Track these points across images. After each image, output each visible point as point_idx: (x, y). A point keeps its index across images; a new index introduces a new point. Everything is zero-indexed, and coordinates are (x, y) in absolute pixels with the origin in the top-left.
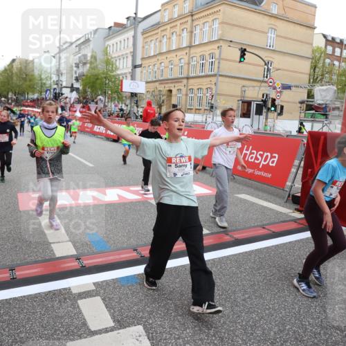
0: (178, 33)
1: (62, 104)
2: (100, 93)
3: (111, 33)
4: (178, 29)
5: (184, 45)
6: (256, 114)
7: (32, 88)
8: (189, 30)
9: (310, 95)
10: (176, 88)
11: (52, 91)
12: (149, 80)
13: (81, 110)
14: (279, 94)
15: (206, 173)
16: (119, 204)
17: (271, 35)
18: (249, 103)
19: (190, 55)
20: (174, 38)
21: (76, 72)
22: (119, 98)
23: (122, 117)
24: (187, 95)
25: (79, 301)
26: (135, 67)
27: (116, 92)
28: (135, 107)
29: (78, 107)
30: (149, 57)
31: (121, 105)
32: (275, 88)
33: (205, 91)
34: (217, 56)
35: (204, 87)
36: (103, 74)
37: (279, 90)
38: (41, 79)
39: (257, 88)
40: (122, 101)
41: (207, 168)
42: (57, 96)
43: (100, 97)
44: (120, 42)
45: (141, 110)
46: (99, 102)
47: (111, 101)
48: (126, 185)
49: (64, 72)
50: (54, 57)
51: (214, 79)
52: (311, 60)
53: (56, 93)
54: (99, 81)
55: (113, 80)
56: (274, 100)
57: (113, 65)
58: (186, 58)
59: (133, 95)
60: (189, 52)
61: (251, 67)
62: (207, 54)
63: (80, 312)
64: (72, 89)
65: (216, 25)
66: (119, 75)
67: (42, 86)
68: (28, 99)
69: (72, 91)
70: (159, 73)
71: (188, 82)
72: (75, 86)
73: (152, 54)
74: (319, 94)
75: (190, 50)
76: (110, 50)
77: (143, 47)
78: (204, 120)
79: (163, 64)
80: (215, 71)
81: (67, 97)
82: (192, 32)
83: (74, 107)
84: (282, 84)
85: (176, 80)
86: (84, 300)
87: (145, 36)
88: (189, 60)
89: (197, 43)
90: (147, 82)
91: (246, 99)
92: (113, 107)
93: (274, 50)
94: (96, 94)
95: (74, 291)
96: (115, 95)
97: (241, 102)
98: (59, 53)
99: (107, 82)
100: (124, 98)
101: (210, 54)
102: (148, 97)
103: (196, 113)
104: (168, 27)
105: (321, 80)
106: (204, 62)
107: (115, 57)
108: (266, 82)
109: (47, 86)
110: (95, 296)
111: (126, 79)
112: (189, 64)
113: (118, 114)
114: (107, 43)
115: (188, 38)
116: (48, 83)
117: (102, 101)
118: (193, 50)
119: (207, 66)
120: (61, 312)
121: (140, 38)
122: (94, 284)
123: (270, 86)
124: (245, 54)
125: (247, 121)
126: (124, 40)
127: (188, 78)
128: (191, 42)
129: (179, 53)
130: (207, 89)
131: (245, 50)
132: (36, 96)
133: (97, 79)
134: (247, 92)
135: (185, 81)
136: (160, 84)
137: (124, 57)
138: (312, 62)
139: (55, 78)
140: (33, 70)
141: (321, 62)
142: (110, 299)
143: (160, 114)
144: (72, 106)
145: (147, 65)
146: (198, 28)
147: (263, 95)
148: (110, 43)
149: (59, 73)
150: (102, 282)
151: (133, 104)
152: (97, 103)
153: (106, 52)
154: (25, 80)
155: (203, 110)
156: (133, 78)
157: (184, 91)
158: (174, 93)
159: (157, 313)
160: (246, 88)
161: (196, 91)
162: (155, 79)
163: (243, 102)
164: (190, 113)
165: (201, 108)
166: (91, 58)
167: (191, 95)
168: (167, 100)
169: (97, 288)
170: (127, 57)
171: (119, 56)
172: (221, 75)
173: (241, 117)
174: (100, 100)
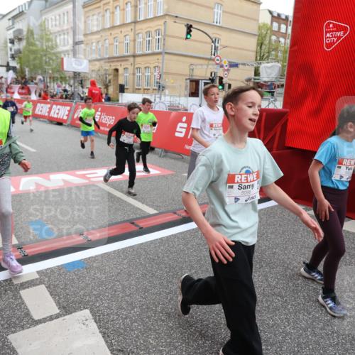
0: (122, 8)
2: (40, 72)
3: (48, 6)
4: (121, 3)
5: (129, 21)
8: (133, 4)
9: (257, 73)
10: (123, 67)
12: (94, 59)
14: (226, 72)
15: (155, 154)
17: (218, 11)
18: (197, 82)
19: (135, 31)
20: (118, 12)
21: (11, 50)
22: (61, 78)
23: (66, 98)
24: (134, 74)
25: (21, 292)
26: (76, 43)
27: (58, 71)
28: (80, 88)
29: (16, 88)
30: (92, 33)
31: (64, 85)
32: (222, 66)
33: (153, 70)
34: (163, 32)
35: (152, 66)
36: (43, 51)
37: (226, 68)
39: (206, 67)
40: (66, 81)
41: (156, 149)
44: (59, 15)
45: (86, 91)
46: (39, 83)
47: (54, 80)
48: (72, 170)
51: (160, 57)
52: (257, 37)
55: (54, 58)
56: (221, 79)
57: (52, 42)
58: (132, 34)
59: (76, 74)
60: (135, 28)
61: (199, 45)
62: (153, 30)
63: (23, 303)
64: (8, 68)
66: (60, 53)
69: (8, 70)
70: (103, 51)
71: (134, 62)
72: (11, 65)
73: (95, 29)
74: (264, 72)
75: (135, 26)
76: (48, 24)
77: (85, 22)
79: (107, 41)
82: (136, 6)
84: (229, 62)
85: (122, 58)
86: (27, 290)
87: (86, 10)
88: (135, 37)
89: (142, 18)
90: (90, 61)
91: (195, 78)
92: (55, 88)
93: (221, 27)
94: (35, 74)
95: (16, 282)
96: (57, 75)
97: (188, 81)
99: (47, 60)
100: (68, 78)
101: (156, 31)
102: (93, 77)
103: (144, 93)
105: (268, 57)
106: (151, 38)
107: (55, 33)
108: (213, 60)
110: (39, 285)
111: (68, 57)
112: (134, 40)
113: (62, 96)
114: (44, 17)
115: (133, 12)
118: (139, 26)
119: (154, 44)
122: (38, 272)
123: (217, 64)
124: (191, 31)
125: (195, 100)
126: (64, 14)
127: (134, 56)
128: (135, 17)
129: (124, 29)
130: (155, 67)
131: (191, 26)
134: (195, 70)
135: (131, 59)
136: (105, 62)
137: (63, 32)
138: (258, 40)
141: (268, 39)
142: (55, 286)
143: (107, 94)
146: (143, 2)
147: (211, 74)
148: (47, 16)
150: (46, 270)
152: (36, 84)
153: (43, 27)
155: (151, 90)
156: (75, 53)
157: (131, 70)
158: (120, 72)
159: (104, 296)
160: (194, 67)
161: (143, 69)
162: (99, 57)
163: (192, 81)
164: (139, 93)
165: (149, 87)
166: (28, 33)
167: (138, 74)
168: (114, 80)
169: (41, 276)
170: (68, 33)
171: (59, 32)
172: (166, 53)
173: (189, 96)
174: (40, 79)
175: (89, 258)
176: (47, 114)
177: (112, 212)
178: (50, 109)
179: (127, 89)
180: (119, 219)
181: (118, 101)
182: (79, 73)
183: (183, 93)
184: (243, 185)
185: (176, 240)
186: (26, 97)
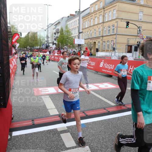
0: (98, 17)
1: (49, 50)
2: (65, 45)
3: (69, 19)
4: (98, 15)
5: (101, 22)
6: (134, 51)
7: (37, 44)
8: (103, 15)
10: (98, 41)
11: (45, 45)
12: (85, 38)
13: (57, 52)
15: (113, 78)
17: (141, 14)
18: (131, 46)
19: (103, 26)
20: (96, 19)
21: (54, 37)
23: (74, 55)
24: (102, 44)
25: (61, 134)
26: (80, 33)
27: (72, 44)
29: (56, 51)
30: (86, 28)
32: (143, 39)
33: (110, 42)
34: (116, 26)
35: (110, 40)
36: (66, 37)
38: (40, 40)
39: (135, 39)
40: (74, 48)
41: (113, 76)
42: (47, 47)
44: (73, 22)
45: (82, 51)
46: (65, 49)
47: (70, 48)
49: (50, 36)
50: (45, 30)
51: (114, 36)
53: (47, 46)
54: (64, 40)
55: (70, 39)
57: (70, 33)
58: (102, 27)
59: (79, 45)
61: (132, 30)
62: (111, 25)
63: (62, 139)
64: (53, 44)
65: (115, 12)
66: (72, 37)
67: (41, 43)
68: (35, 49)
69: (53, 45)
70: (90, 35)
71: (102, 39)
72: (54, 42)
73: (87, 27)
75: (103, 24)
76: (69, 26)
77: (83, 24)
78: (110, 55)
79: (91, 31)
80: (115, 33)
81: (51, 47)
82: (104, 16)
83: (54, 51)
85: (98, 38)
86: (63, 134)
87: (83, 19)
89: (106, 21)
90: (85, 39)
91: (130, 44)
92: (70, 51)
93: (142, 21)
94: (63, 45)
95: (59, 130)
96: (71, 46)
97: (127, 46)
98: (48, 28)
99: (68, 40)
100: (75, 47)
101: (112, 25)
102: (86, 46)
103: (106, 52)
104: (93, 14)
106: (110, 29)
107: (71, 29)
108: (139, 36)
109: (43, 43)
110: (67, 132)
111: (76, 38)
112: (103, 30)
113: (73, 54)
114: (67, 23)
115: (103, 19)
116: (43, 41)
117: (66, 48)
118: (105, 24)
119: (111, 31)
120: (54, 139)
121: (81, 20)
122: (67, 127)
123: (141, 38)
124: (129, 24)
125: (130, 54)
126: (75, 22)
127: (103, 37)
128: (104, 20)
129: (98, 26)
130: (111, 41)
131: (129, 22)
132: (38, 47)
133: (64, 39)
134: (130, 41)
136: (90, 40)
137: (75, 29)
139: (46, 39)
140: (37, 37)
142: (74, 134)
143: (91, 53)
144: (53, 51)
145: (85, 32)
146: (107, 14)
147: (138, 42)
148: (68, 23)
149: (48, 37)
150: (70, 126)
152: (64, 49)
153: (67, 27)
154: (34, 40)
155: (110, 50)
156: (79, 38)
158: (96, 43)
159: (95, 141)
160: (129, 40)
161: (106, 42)
162: (88, 38)
163: (128, 46)
164: (104, 52)
166: (61, 30)
167: (104, 44)
168: (94, 47)
169: (68, 129)
170: (76, 29)
171: (72, 29)
172: (118, 34)
173: (127, 53)
174: (65, 48)
175: (87, 123)
177: (96, 103)
179: (99, 50)
180: (99, 107)
181: (95, 55)
182: (80, 45)
183: (124, 51)
185: (125, 118)
186: (60, 54)
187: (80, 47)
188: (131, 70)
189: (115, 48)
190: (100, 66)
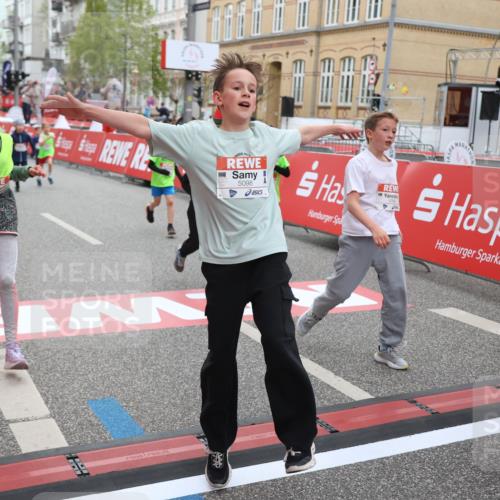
1: (25, 99)
2: (111, 71)
6: (482, 117)
10: (292, 58)
12: (227, 39)
16: (161, 331)
18: (465, 91)
21: (54, 24)
22: (156, 83)
24: (316, 74)
26: (195, 8)
28: (196, 105)
31: (160, 101)
33: (359, 64)
35: (358, 55)
36: (120, 25)
39: (485, 55)
40: (165, 90)
42: (12, 81)
43: (114, 81)
46: (111, 94)
47: (140, 89)
48: (177, 288)
49: (27, 21)
51: (381, 35)
53: (9, 74)
54: (108, 44)
55: (143, 40)
57: (141, 4)
59: (191, 76)
64: (48, 63)
66: (155, 28)
69: (46, 68)
70: (250, 24)
71: (318, 43)
72: (54, 55)
80: (385, 15)
81: (35, 83)
85: (292, 39)
90: (223, 45)
91: (458, 81)
92: (142, 104)
94: (102, 74)
96: (148, 77)
97: (445, 89)
99: (129, 45)
100: (169, 84)
103: (337, 117)
111: (173, 38)
117: (118, 92)
125: (459, 134)
127: (318, 33)
130: (365, 58)
134: (459, 64)
135: (312, 41)
136: (253, 48)
139: (5, 37)
145: (222, 4)
149: (15, 24)
151: (190, 98)
152: (106, 96)
155: (354, 109)
156: (189, 34)
157: (309, 65)
158: (285, 69)
160: (459, 55)
161: (338, 64)
162: (240, 38)
163: (452, 89)
164: (325, 117)
165: (349, 104)
167: (326, 74)
168: (270, 88)
173: (445, 125)
174: (114, 88)
176: (124, 163)
178: (133, 151)
179: (300, 107)
182: (197, 74)
183: (430, 116)
184: (240, 172)
186: (83, 125)
187: (196, 85)
188: (456, 214)
189: (384, 96)
190: (300, 192)
